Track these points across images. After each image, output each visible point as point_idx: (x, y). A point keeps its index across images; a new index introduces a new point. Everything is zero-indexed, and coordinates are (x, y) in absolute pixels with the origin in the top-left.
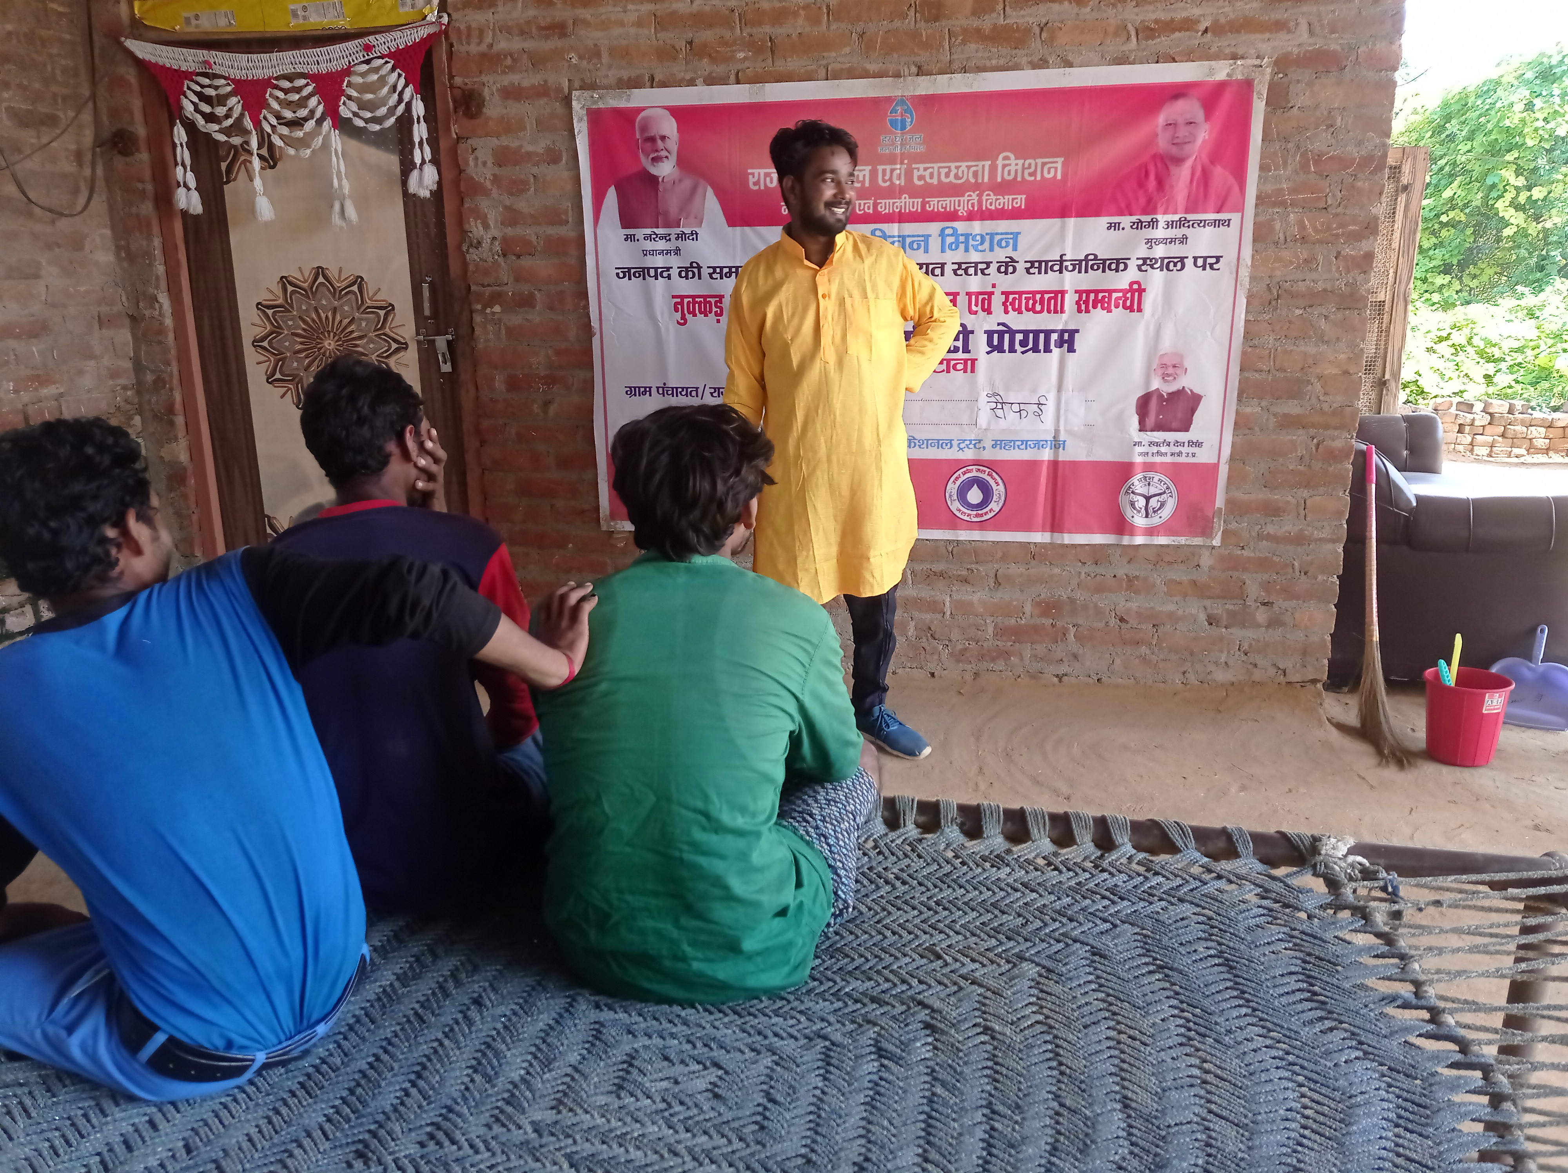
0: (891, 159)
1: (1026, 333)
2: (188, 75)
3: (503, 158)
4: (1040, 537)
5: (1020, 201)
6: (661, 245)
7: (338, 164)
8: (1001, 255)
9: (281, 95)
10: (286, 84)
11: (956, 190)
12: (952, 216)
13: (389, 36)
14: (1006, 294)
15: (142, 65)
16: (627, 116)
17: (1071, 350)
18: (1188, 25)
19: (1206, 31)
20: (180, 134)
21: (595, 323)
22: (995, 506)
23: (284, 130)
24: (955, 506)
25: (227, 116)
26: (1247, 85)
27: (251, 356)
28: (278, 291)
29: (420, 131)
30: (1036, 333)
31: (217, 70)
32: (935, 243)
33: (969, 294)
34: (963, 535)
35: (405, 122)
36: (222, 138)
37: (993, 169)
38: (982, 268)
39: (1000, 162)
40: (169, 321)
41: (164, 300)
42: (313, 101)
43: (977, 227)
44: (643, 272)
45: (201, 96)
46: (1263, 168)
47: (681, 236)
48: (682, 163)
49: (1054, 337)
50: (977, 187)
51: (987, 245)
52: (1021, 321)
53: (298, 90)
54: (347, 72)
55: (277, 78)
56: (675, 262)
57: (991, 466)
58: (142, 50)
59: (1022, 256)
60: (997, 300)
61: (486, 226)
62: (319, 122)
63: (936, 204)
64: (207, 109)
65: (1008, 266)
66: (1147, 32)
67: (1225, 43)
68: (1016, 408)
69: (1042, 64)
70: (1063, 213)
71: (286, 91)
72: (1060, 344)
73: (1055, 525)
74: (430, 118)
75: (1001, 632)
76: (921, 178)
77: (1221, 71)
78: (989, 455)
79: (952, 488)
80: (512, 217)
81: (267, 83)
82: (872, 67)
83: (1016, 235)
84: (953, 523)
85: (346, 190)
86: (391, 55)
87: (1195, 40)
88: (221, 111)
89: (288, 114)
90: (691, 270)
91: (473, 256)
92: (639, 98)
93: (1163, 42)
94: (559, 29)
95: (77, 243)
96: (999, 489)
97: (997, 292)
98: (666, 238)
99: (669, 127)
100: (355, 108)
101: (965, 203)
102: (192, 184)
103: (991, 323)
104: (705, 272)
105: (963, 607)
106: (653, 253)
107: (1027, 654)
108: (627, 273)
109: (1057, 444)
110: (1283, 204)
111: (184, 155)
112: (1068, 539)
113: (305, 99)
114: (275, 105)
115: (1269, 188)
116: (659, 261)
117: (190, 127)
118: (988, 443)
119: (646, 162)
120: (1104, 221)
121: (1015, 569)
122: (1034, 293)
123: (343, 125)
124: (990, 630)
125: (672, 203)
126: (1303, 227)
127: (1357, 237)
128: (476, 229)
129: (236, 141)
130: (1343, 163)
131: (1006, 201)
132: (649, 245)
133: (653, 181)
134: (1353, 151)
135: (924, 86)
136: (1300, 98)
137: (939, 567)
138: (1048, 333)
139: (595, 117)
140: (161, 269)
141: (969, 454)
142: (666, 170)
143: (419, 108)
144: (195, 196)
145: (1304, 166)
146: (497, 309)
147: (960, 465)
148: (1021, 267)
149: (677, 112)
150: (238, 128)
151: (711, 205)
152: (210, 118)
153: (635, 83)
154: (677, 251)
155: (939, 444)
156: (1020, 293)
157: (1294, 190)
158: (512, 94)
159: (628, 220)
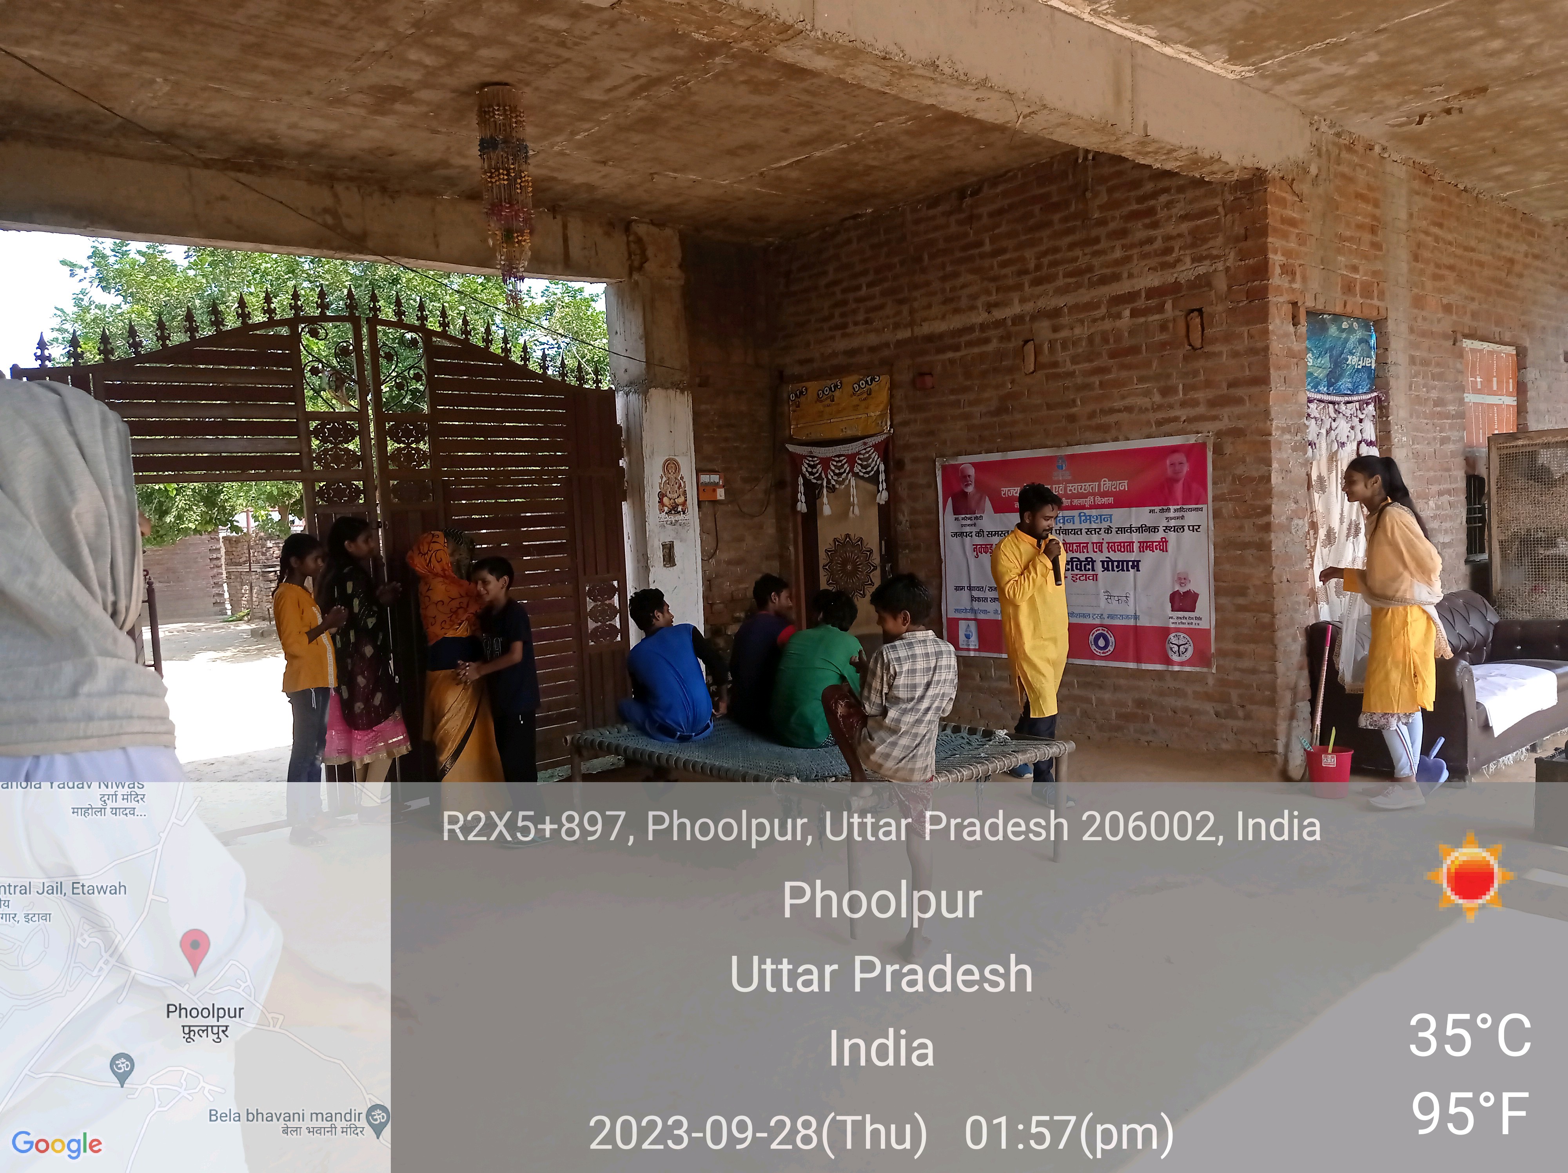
0: (1058, 483)
1: (1118, 562)
2: (805, 457)
3: (912, 487)
4: (1132, 665)
5: (1111, 500)
6: (969, 522)
7: (853, 491)
8: (1105, 525)
9: (835, 463)
10: (837, 459)
11: (1085, 496)
12: (1083, 507)
13: (872, 439)
14: (1108, 543)
15: (791, 454)
16: (956, 467)
17: (1138, 570)
18: (1176, 419)
19: (1184, 421)
20: (801, 480)
21: (943, 558)
22: (1111, 648)
23: (835, 478)
24: (1093, 647)
25: (817, 472)
26: (1203, 446)
27: (822, 572)
28: (832, 543)
29: (882, 477)
30: (1123, 562)
31: (814, 454)
32: (1077, 519)
33: (1093, 543)
34: (1098, 663)
35: (878, 472)
36: (815, 481)
37: (1099, 486)
38: (1097, 531)
39: (1102, 483)
40: (793, 557)
41: (792, 548)
42: (846, 465)
43: (1094, 512)
44: (961, 534)
45: (809, 465)
46: (1214, 483)
47: (976, 518)
48: (976, 487)
49: (1130, 564)
50: (1094, 494)
51: (1099, 521)
52: (1116, 556)
53: (841, 461)
54: (858, 453)
55: (835, 456)
56: (974, 530)
57: (1108, 627)
58: (791, 448)
59: (1114, 525)
60: (1105, 546)
61: (904, 515)
62: (848, 474)
63: (1076, 502)
64: (810, 470)
65: (1108, 530)
66: (1159, 423)
67: (1194, 427)
68: (1116, 598)
69: (1116, 439)
70: (1130, 506)
71: (837, 462)
72: (1133, 567)
73: (1138, 660)
74: (886, 471)
75: (1119, 716)
76: (1070, 490)
77: (1192, 439)
78: (1107, 622)
79: (1092, 638)
80: (913, 511)
81: (830, 459)
82: (1049, 443)
83: (1111, 515)
84: (1093, 657)
85: (856, 502)
86: (873, 446)
87: (1180, 425)
88: (815, 470)
89: (837, 471)
90: (980, 533)
91: (899, 528)
92: (962, 460)
93: (1166, 428)
94: (931, 433)
95: (761, 527)
96: (1112, 639)
97: (1105, 542)
98: (970, 519)
99: (972, 471)
100: (860, 468)
101: (1089, 501)
102: (803, 501)
103: (1102, 557)
104: (986, 533)
105: (1100, 702)
106: (965, 525)
107: (1132, 729)
108: (955, 534)
109: (1136, 617)
110: (1225, 500)
111: (801, 488)
112: (1145, 666)
113: (843, 465)
114: (833, 468)
115: (1219, 492)
116: (968, 529)
117: (804, 477)
118: (1105, 616)
119: (962, 486)
120: (1148, 509)
121: (1122, 682)
122: (1120, 543)
123: (856, 475)
124: (1114, 714)
125: (973, 504)
126: (1235, 511)
127: (1260, 515)
128: (901, 517)
129: (819, 482)
130: (1251, 479)
131: (1105, 500)
132: (964, 522)
133: (965, 494)
134: (1255, 474)
135: (1070, 451)
136: (1228, 449)
137: (1089, 679)
138: (1128, 562)
139: (944, 468)
140: (791, 535)
141: (1097, 622)
142: (970, 489)
143: (882, 467)
144: (804, 504)
145: (1234, 481)
146: (907, 551)
147: (1094, 626)
148: (1114, 530)
149: (975, 465)
150: (820, 478)
151: (988, 504)
152: (811, 473)
153: (960, 454)
154: (975, 525)
155: (1084, 616)
156: (1114, 543)
157: (1230, 493)
158: (915, 460)
159: (956, 512)
